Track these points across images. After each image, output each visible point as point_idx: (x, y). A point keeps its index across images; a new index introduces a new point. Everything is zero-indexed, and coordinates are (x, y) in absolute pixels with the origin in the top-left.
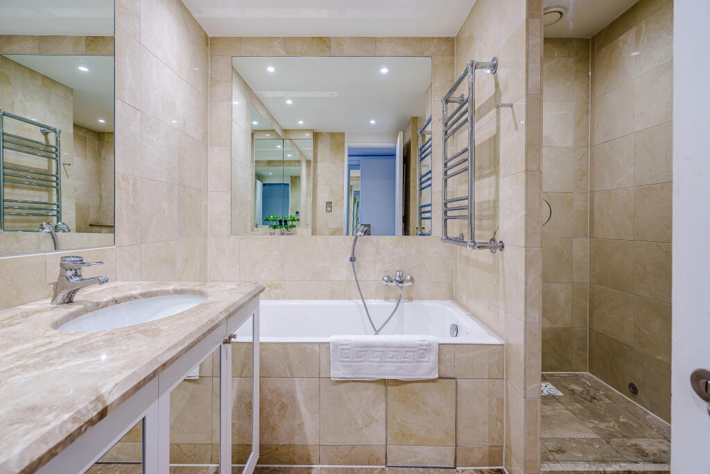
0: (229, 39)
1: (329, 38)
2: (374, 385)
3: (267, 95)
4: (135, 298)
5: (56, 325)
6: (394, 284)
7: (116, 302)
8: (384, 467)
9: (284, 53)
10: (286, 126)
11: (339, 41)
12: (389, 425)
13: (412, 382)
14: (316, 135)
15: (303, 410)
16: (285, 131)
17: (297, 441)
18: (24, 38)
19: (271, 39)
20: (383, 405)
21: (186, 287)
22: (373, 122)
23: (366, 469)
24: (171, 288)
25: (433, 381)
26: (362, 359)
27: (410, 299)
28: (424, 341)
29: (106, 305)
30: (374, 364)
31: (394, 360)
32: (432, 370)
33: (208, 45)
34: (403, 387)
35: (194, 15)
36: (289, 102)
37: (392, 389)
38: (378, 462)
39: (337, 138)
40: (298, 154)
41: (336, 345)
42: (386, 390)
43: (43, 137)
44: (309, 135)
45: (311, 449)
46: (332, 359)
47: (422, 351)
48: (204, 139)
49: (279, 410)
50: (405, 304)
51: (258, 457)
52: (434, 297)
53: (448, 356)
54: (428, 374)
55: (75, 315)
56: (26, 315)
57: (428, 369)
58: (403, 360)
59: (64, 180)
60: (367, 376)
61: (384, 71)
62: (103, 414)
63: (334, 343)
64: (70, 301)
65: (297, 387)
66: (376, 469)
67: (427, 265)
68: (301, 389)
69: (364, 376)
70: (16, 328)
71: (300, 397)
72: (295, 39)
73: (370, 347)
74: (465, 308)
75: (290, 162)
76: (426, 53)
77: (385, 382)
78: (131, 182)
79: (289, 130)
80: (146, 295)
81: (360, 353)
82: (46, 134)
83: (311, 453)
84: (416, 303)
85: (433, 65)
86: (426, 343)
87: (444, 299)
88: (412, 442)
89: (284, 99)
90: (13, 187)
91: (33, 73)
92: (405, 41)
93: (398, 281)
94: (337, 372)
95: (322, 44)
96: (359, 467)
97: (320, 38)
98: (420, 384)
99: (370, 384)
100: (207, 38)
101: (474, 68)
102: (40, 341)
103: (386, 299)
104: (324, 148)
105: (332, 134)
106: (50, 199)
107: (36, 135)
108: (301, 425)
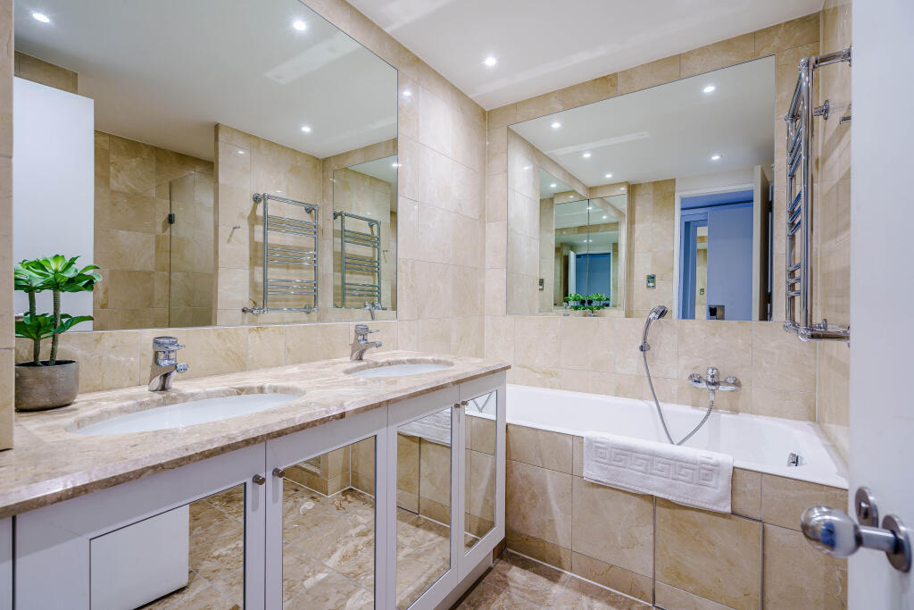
0: (505, 108)
1: (615, 75)
2: (637, 500)
3: (559, 153)
4: (403, 363)
5: (347, 372)
6: (703, 385)
7: (390, 364)
8: (651, 605)
9: (561, 108)
10: (592, 182)
11: (628, 74)
12: (657, 555)
13: (692, 509)
14: (632, 188)
15: (555, 506)
16: (591, 189)
17: (548, 538)
18: (355, 151)
19: (547, 95)
20: (650, 528)
21: (442, 359)
22: (716, 158)
23: (626, 598)
24: (430, 358)
25: (723, 515)
26: (620, 464)
27: (735, 411)
28: (710, 458)
29: (382, 365)
30: (636, 472)
31: (663, 474)
32: (720, 500)
33: (485, 119)
34: (677, 512)
35: (470, 96)
36: (587, 155)
37: (661, 511)
38: (642, 595)
39: (663, 188)
40: (613, 213)
41: (591, 442)
42: (654, 511)
43: (369, 229)
44: (623, 189)
45: (562, 551)
46: (585, 456)
47: (705, 471)
48: (481, 216)
49: (530, 499)
50: (725, 417)
51: (503, 536)
52: (777, 413)
53: (750, 487)
54: (715, 504)
55: (361, 369)
56: (334, 364)
57: (714, 496)
58: (677, 476)
59: (383, 265)
60: (628, 486)
61: (709, 89)
62: (342, 416)
63: (587, 439)
64: (361, 359)
65: (548, 478)
66: (638, 603)
67: (764, 364)
68: (552, 481)
69: (623, 484)
70: (326, 369)
71: (551, 491)
72: (573, 88)
73: (633, 452)
74: (826, 435)
75: (607, 226)
76: (765, 51)
77: (652, 499)
78: (410, 265)
79: (596, 187)
80: (412, 362)
81: (619, 456)
82: (371, 226)
83: (563, 556)
84: (743, 417)
85: (777, 66)
86: (712, 461)
87: (796, 418)
88: (691, 588)
89: (581, 153)
90: (351, 273)
91: (364, 176)
92: (728, 44)
93: (708, 383)
94: (592, 472)
95: (606, 85)
96: (617, 592)
97: (604, 77)
98: (702, 515)
99: (633, 497)
100: (484, 112)
101: (811, 67)
102: (333, 377)
103: (695, 405)
104: (644, 205)
105: (655, 183)
106: (374, 282)
107: (365, 229)
108: (552, 521)
